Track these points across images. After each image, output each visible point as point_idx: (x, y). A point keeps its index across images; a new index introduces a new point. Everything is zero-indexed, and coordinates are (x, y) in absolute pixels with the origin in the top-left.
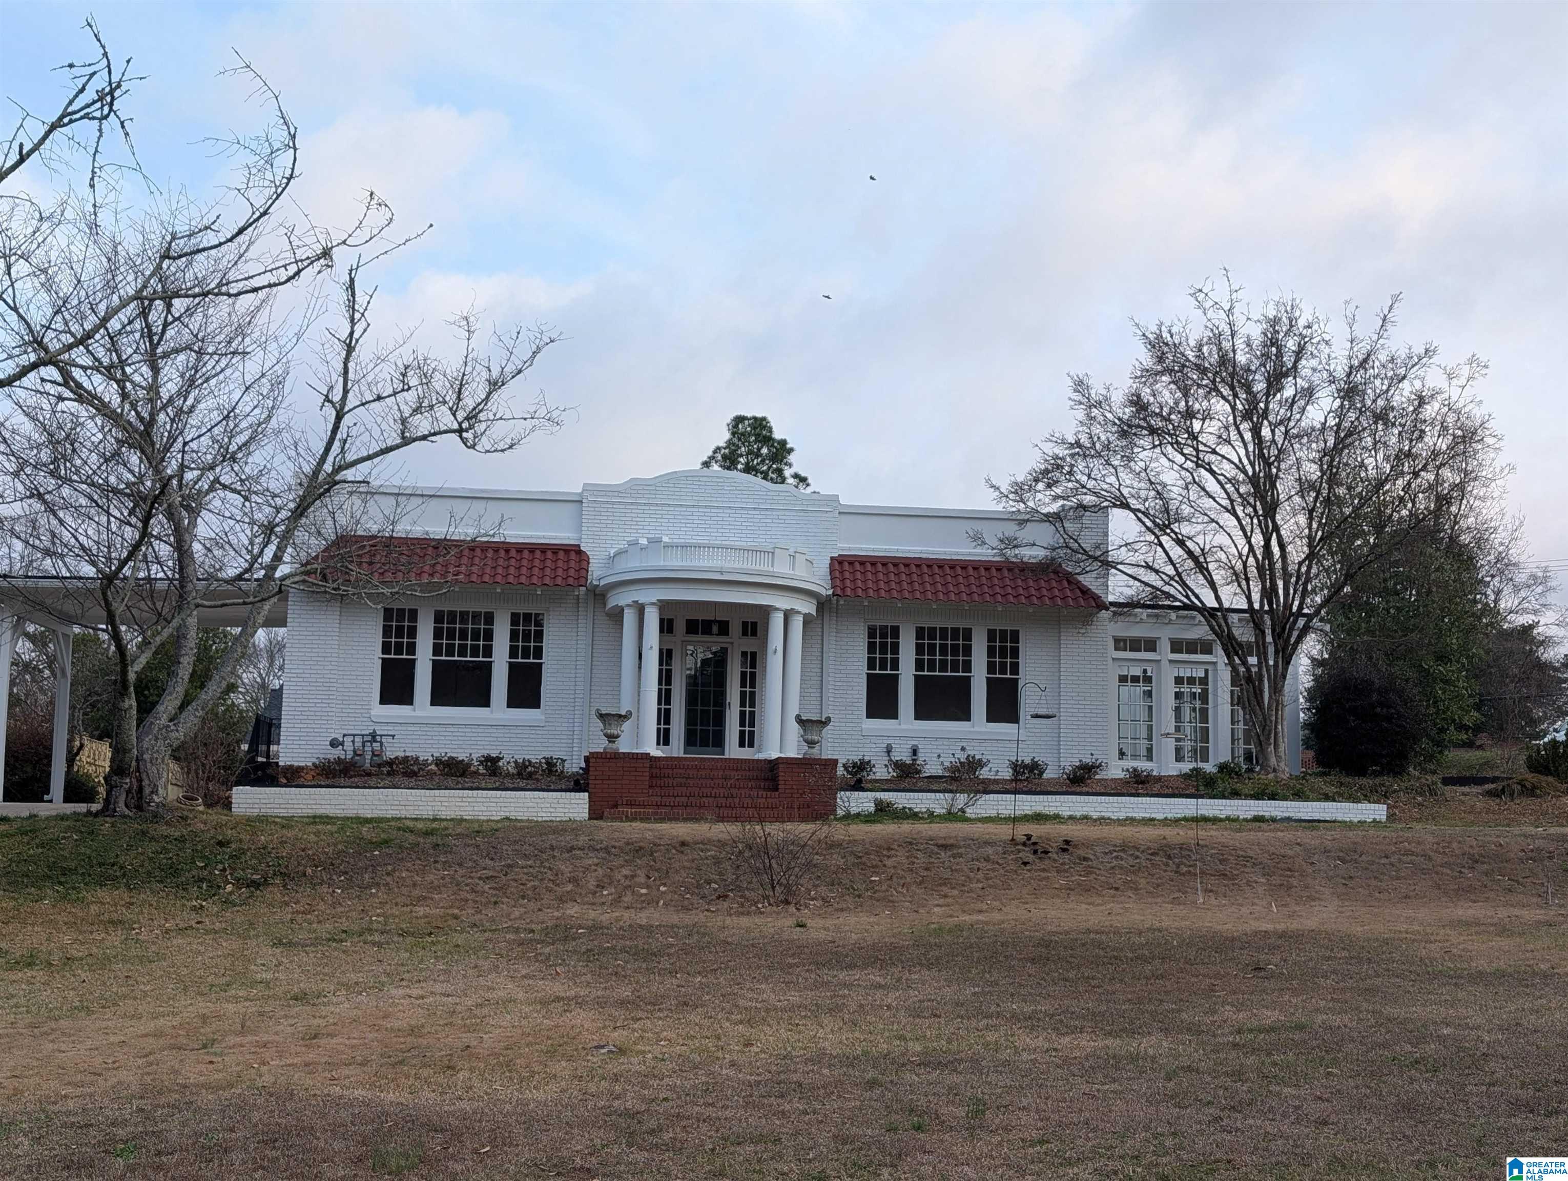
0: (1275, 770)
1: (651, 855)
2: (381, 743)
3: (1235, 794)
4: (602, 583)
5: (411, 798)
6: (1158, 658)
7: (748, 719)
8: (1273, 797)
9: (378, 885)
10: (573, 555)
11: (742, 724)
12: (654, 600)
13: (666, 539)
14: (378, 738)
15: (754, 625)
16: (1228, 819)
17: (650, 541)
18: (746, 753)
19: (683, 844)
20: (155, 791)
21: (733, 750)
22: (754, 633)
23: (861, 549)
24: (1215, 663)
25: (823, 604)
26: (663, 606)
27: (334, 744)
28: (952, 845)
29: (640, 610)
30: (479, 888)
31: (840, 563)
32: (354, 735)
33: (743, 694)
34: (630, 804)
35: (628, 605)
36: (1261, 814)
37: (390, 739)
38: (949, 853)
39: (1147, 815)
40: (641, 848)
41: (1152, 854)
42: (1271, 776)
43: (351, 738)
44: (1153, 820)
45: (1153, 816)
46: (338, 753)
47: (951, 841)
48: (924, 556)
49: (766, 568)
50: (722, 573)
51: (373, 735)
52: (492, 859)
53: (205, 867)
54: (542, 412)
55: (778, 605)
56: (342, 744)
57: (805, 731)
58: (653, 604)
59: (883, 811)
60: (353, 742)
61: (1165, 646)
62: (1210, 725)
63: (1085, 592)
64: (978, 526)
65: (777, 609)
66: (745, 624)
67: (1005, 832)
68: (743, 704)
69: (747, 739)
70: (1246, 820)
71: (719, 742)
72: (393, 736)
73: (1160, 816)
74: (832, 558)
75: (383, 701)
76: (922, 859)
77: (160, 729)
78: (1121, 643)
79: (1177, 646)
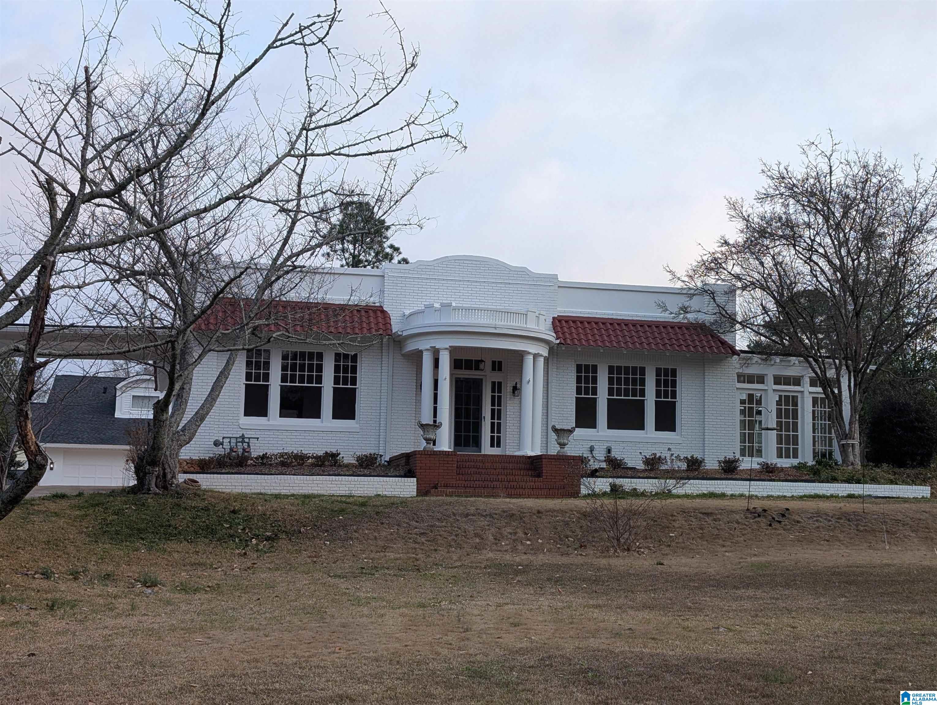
0: (852, 464)
1: (521, 519)
2: (248, 443)
3: (834, 480)
4: (405, 334)
5: (296, 481)
6: (766, 388)
7: (496, 428)
8: (858, 482)
9: (351, 539)
10: (379, 314)
11: (492, 431)
12: (448, 347)
13: (454, 304)
14: (246, 440)
15: (500, 363)
16: (832, 496)
17: (443, 305)
18: (495, 451)
19: (539, 512)
20: (174, 477)
21: (487, 449)
22: (500, 369)
23: (573, 312)
24: (802, 392)
25: (553, 350)
26: (453, 350)
27: (217, 443)
28: (711, 513)
29: (436, 353)
30: (419, 541)
31: (560, 321)
32: (230, 438)
33: (493, 411)
34: (446, 486)
35: (427, 350)
36: (852, 493)
37: (255, 441)
38: (711, 518)
39: (781, 494)
40: (513, 515)
41: (838, 519)
42: (850, 468)
43: (228, 440)
44: (785, 497)
45: (785, 494)
46: (220, 451)
47: (710, 511)
48: (614, 317)
49: (522, 325)
50: (495, 328)
51: (243, 437)
52: (417, 522)
53: (230, 528)
54: (414, 220)
55: (530, 351)
56: (222, 444)
57: (558, 436)
58: (446, 349)
59: (615, 490)
60: (230, 442)
61: (770, 380)
62: (799, 433)
63: (723, 343)
64: (663, 298)
65: (529, 353)
66: (494, 363)
67: (742, 504)
68: (493, 418)
69: (496, 442)
70: (843, 497)
71: (477, 443)
72: (258, 438)
73: (789, 495)
74: (554, 318)
75: (246, 414)
76: (695, 523)
77: (174, 434)
78: (742, 378)
79: (778, 380)
